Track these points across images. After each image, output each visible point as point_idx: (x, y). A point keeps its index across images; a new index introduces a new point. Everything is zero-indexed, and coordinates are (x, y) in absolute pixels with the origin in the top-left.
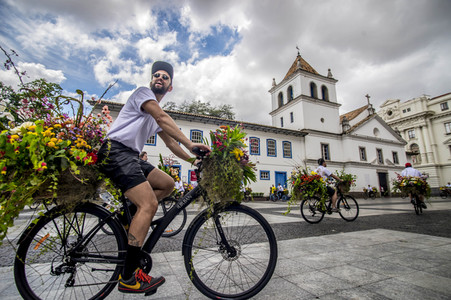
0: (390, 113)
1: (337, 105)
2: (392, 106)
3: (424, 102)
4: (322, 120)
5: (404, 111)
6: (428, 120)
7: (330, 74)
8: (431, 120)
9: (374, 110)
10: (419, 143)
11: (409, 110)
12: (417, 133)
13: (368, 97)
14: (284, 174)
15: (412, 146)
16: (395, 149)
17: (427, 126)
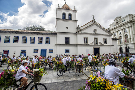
0: (117, 23)
1: (76, 21)
3: (131, 16)
4: (67, 28)
5: (123, 21)
6: (132, 24)
7: (75, 8)
8: (133, 24)
9: (94, 21)
10: (128, 34)
11: (124, 20)
12: (127, 30)
13: (93, 16)
14: (45, 50)
15: (126, 35)
16: (105, 37)
17: (131, 26)
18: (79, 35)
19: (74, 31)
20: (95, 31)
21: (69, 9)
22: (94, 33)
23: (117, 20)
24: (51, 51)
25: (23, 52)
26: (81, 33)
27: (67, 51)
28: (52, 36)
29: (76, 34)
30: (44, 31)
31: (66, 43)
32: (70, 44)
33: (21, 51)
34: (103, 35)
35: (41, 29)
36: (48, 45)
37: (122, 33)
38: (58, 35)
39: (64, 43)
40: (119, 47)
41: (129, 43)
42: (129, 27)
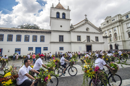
0: (108, 22)
1: (69, 20)
2: (108, 19)
3: (120, 16)
4: (61, 26)
5: (112, 21)
6: (121, 23)
7: (68, 8)
8: (122, 23)
9: (87, 20)
10: (117, 32)
11: (114, 20)
12: (116, 28)
13: (86, 15)
14: (40, 48)
15: (115, 33)
16: (97, 35)
17: (120, 25)
18: (72, 34)
19: (68, 29)
20: (87, 29)
21: (62, 8)
22: (86, 31)
23: (107, 19)
24: (46, 49)
25: (18, 50)
26: (75, 32)
27: (61, 49)
28: (46, 34)
29: (69, 32)
30: (38, 29)
31: (60, 41)
32: (64, 42)
33: (16, 49)
34: (94, 33)
35: (35, 27)
36: (42, 43)
37: (112, 32)
38: (52, 33)
39: (58, 41)
40: (110, 44)
41: (118, 40)
42: (118, 26)
